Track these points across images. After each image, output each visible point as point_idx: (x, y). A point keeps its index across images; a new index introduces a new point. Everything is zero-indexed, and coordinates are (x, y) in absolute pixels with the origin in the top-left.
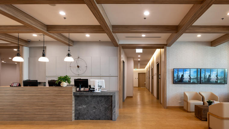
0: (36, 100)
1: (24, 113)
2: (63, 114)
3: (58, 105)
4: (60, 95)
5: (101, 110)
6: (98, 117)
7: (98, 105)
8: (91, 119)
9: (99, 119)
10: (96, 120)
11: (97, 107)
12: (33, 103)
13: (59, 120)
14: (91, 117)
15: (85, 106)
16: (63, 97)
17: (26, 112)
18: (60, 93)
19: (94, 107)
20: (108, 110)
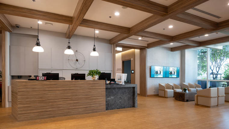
0: (70, 94)
1: (56, 109)
2: (97, 106)
3: (92, 98)
4: (94, 88)
5: (125, 99)
6: (123, 106)
7: (123, 96)
8: (118, 109)
9: (124, 108)
10: (122, 108)
11: (122, 98)
12: (66, 98)
13: (93, 112)
14: (118, 107)
15: (112, 98)
16: (97, 90)
17: (59, 108)
18: (94, 86)
19: (120, 98)
20: (130, 100)
